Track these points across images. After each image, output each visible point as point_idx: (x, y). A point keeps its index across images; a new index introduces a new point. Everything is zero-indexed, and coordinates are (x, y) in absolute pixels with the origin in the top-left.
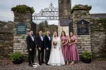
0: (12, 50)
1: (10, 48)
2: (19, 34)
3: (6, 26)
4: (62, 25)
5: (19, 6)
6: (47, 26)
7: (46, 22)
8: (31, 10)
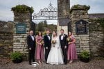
0: (12, 50)
1: (10, 47)
2: (19, 33)
3: (6, 26)
4: (61, 24)
5: (19, 6)
6: (46, 26)
7: (45, 22)
8: (30, 10)
